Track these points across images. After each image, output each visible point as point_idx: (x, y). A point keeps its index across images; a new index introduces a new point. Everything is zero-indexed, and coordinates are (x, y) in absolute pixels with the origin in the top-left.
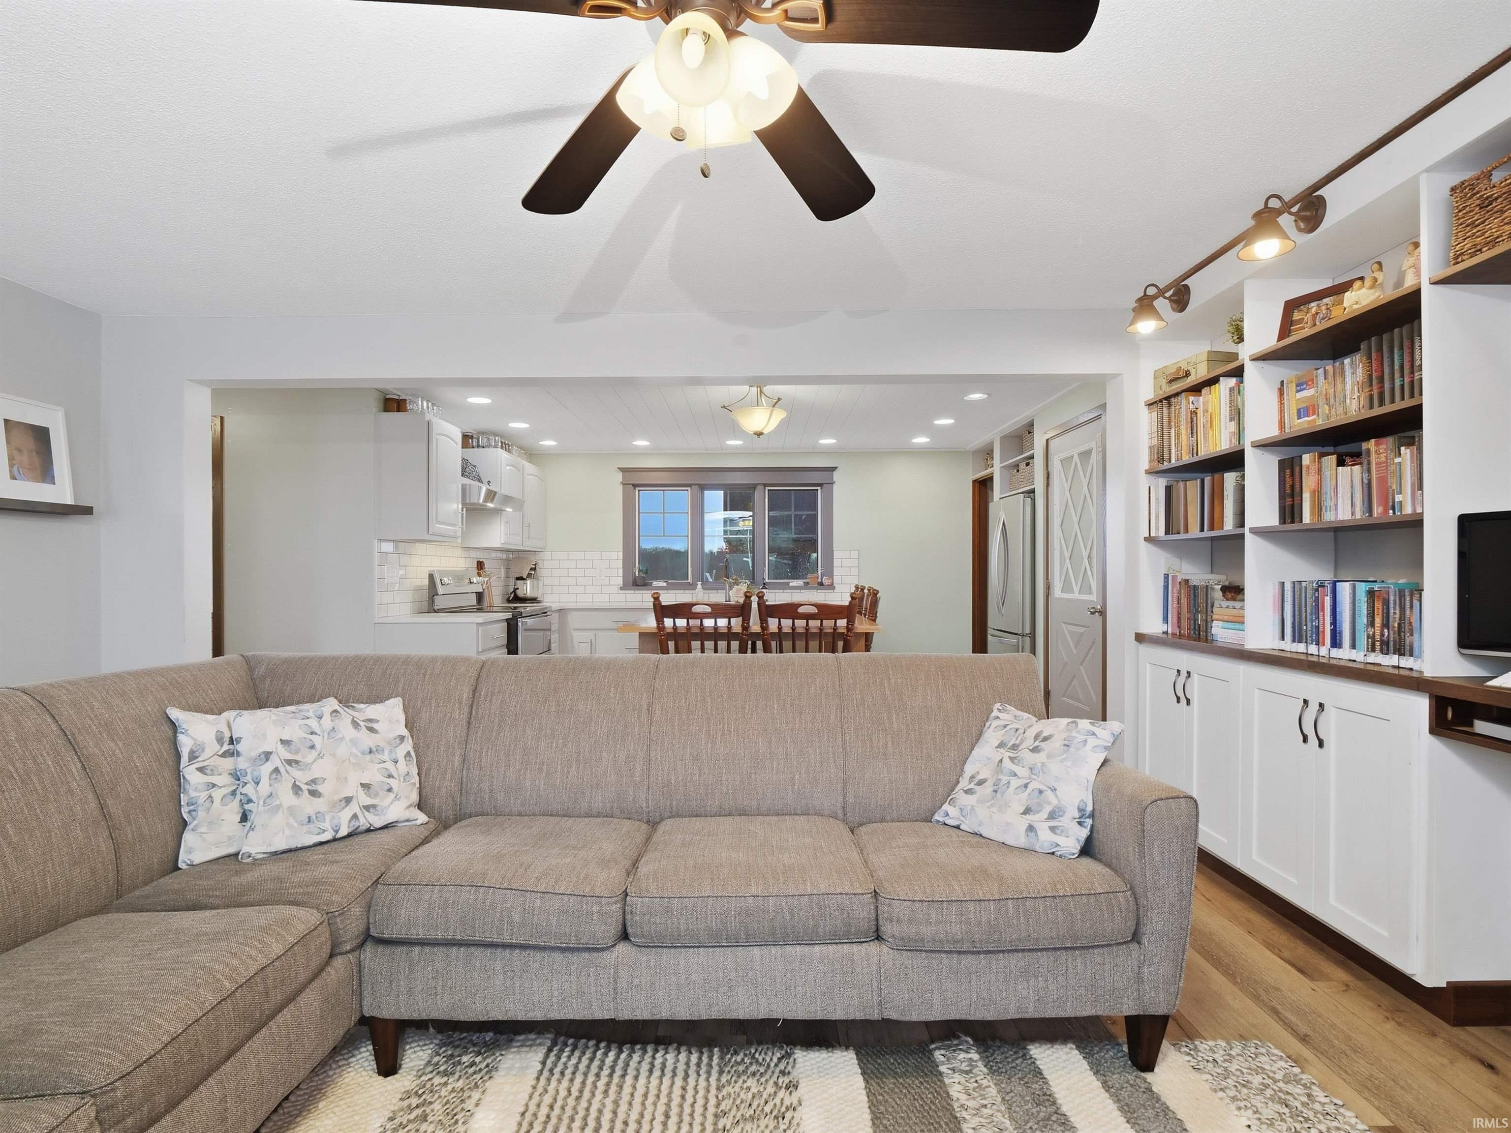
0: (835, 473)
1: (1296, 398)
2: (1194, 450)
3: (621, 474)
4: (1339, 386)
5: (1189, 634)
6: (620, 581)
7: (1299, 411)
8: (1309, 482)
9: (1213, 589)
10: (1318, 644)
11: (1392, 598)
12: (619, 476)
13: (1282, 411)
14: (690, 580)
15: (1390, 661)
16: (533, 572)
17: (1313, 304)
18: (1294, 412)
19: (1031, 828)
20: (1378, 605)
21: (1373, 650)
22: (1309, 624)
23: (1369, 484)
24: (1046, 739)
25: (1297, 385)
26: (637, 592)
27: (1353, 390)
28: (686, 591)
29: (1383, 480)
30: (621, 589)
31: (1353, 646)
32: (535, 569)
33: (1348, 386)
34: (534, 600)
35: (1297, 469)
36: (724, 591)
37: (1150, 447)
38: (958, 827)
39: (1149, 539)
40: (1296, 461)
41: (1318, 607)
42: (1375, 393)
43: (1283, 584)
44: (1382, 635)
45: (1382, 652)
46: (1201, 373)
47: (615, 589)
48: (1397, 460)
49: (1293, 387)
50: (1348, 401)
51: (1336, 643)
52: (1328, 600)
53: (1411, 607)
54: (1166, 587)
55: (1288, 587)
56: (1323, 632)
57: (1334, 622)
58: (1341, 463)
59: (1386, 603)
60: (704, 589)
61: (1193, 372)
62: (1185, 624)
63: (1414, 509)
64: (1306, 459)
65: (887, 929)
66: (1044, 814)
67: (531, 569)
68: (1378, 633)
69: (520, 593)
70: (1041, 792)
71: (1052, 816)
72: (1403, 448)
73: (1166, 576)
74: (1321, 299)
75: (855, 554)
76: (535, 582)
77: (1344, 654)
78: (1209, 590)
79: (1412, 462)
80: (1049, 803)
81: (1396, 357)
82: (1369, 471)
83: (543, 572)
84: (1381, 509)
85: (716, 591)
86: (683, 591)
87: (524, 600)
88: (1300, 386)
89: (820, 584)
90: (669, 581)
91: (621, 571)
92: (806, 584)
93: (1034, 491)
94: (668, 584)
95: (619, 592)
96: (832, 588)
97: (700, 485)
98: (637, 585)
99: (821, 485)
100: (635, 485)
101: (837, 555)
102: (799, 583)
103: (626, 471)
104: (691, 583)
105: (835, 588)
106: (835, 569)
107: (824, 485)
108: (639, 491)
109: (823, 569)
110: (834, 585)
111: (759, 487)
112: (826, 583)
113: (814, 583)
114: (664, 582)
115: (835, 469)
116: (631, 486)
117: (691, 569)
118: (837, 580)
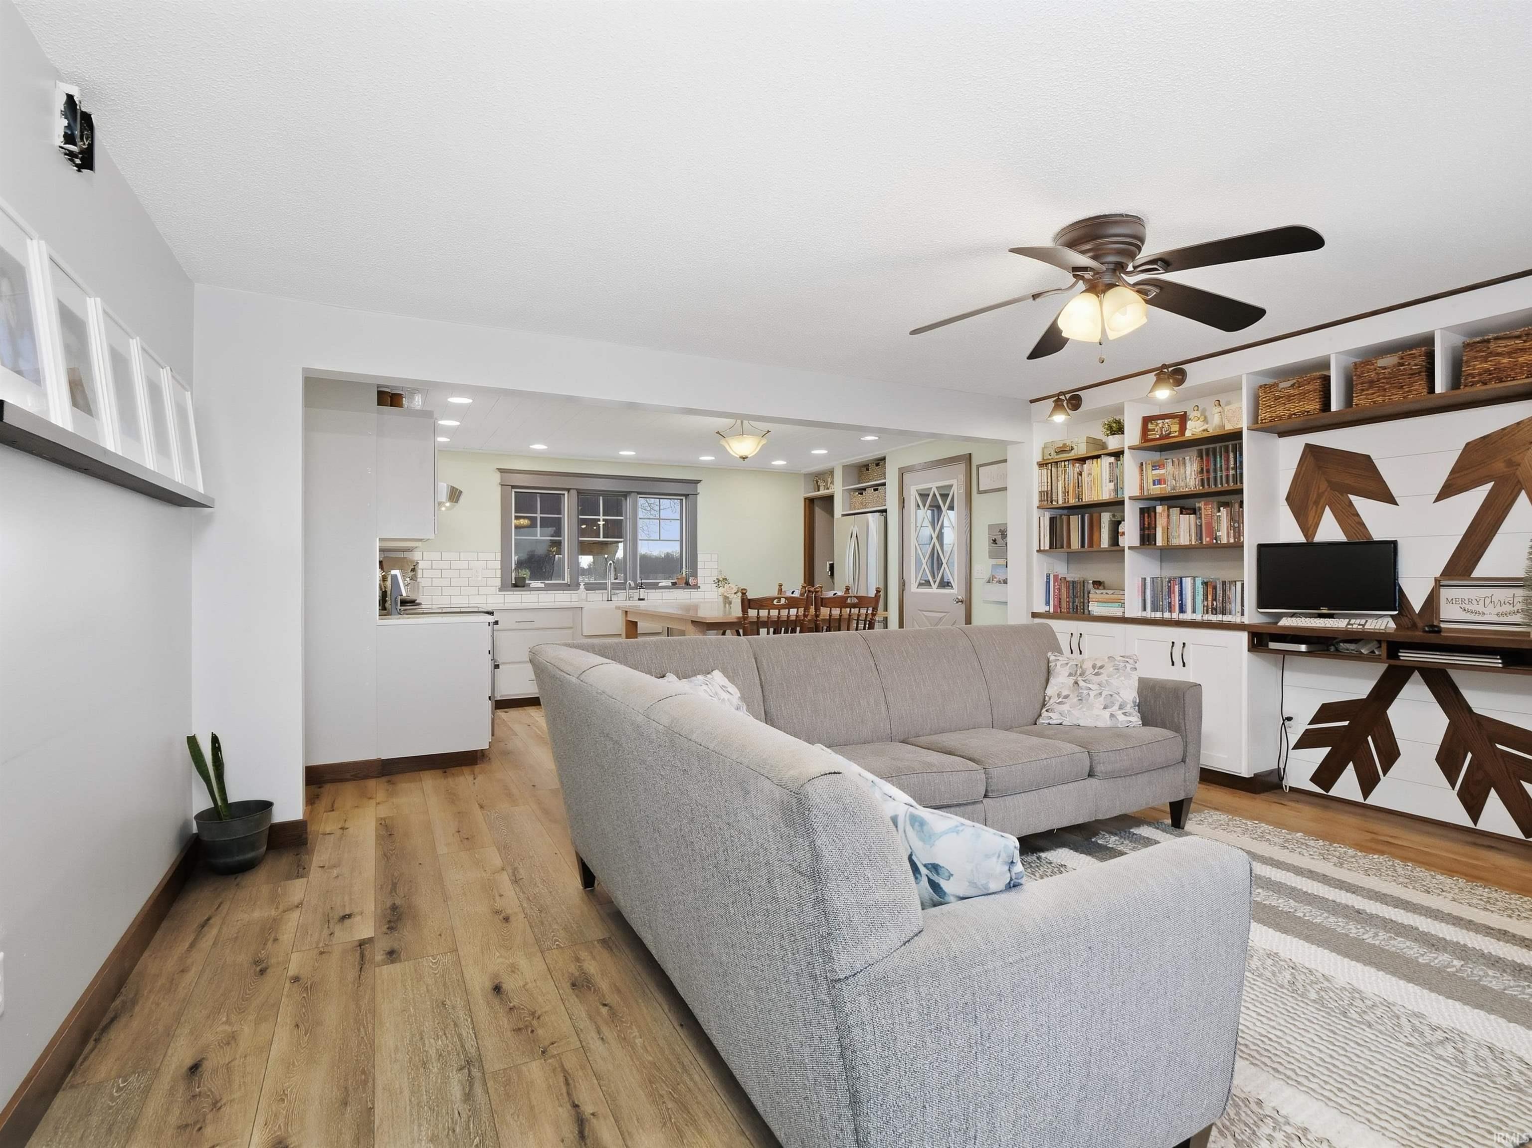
0: (697, 487)
1: (1152, 474)
2: (1079, 498)
3: (498, 475)
4: (1182, 471)
5: (1068, 612)
6: (498, 582)
7: (1154, 481)
8: (1161, 523)
9: (1088, 583)
10: (1170, 611)
11: (1218, 586)
12: (497, 477)
13: (1142, 480)
15: (1219, 618)
17: (1159, 421)
18: (1151, 481)
19: (1112, 715)
20: (1210, 590)
21: (1207, 613)
22: (1164, 601)
23: (1201, 526)
24: (1101, 667)
25: (1153, 466)
26: (515, 592)
27: (1191, 474)
28: (565, 592)
29: (1209, 525)
30: (500, 590)
31: (1194, 611)
33: (1188, 472)
35: (1153, 514)
36: (606, 592)
37: (1041, 492)
38: (1061, 724)
39: (1039, 551)
40: (1152, 509)
41: (1170, 592)
42: (1205, 478)
43: (1145, 579)
44: (1213, 605)
45: (1212, 614)
46: (1081, 450)
47: (494, 590)
48: (1218, 514)
49: (1150, 467)
50: (1188, 480)
51: (1182, 610)
52: (1177, 588)
53: (1230, 589)
54: (1048, 583)
55: (1148, 581)
56: (1174, 605)
57: (1181, 599)
58: (1181, 513)
59: (1215, 588)
60: (585, 589)
61: (1075, 448)
62: (1064, 605)
63: (1228, 540)
64: (1159, 509)
65: (1099, 768)
66: (1116, 707)
68: (1210, 604)
70: (1111, 695)
71: (1120, 708)
72: (1222, 508)
73: (1048, 576)
74: (1164, 419)
75: (715, 557)
77: (1188, 616)
78: (1086, 584)
79: (1227, 516)
80: (1118, 701)
81: (1218, 459)
82: (1200, 518)
84: (1208, 539)
85: (594, 592)
86: (561, 592)
88: (1155, 467)
89: (687, 583)
90: (547, 582)
91: (499, 572)
92: (674, 584)
93: (885, 511)
94: (546, 584)
95: (498, 592)
96: (696, 587)
97: (577, 489)
98: (515, 585)
99: (686, 496)
100: (513, 487)
101: (700, 558)
102: (668, 583)
103: (504, 472)
104: (569, 584)
105: (699, 587)
106: (699, 570)
107: (690, 496)
108: (516, 493)
109: (689, 571)
110: (698, 585)
111: (634, 495)
112: (692, 583)
113: (682, 583)
114: (542, 583)
115: (697, 483)
116: (510, 487)
117: (568, 570)
118: (700, 581)
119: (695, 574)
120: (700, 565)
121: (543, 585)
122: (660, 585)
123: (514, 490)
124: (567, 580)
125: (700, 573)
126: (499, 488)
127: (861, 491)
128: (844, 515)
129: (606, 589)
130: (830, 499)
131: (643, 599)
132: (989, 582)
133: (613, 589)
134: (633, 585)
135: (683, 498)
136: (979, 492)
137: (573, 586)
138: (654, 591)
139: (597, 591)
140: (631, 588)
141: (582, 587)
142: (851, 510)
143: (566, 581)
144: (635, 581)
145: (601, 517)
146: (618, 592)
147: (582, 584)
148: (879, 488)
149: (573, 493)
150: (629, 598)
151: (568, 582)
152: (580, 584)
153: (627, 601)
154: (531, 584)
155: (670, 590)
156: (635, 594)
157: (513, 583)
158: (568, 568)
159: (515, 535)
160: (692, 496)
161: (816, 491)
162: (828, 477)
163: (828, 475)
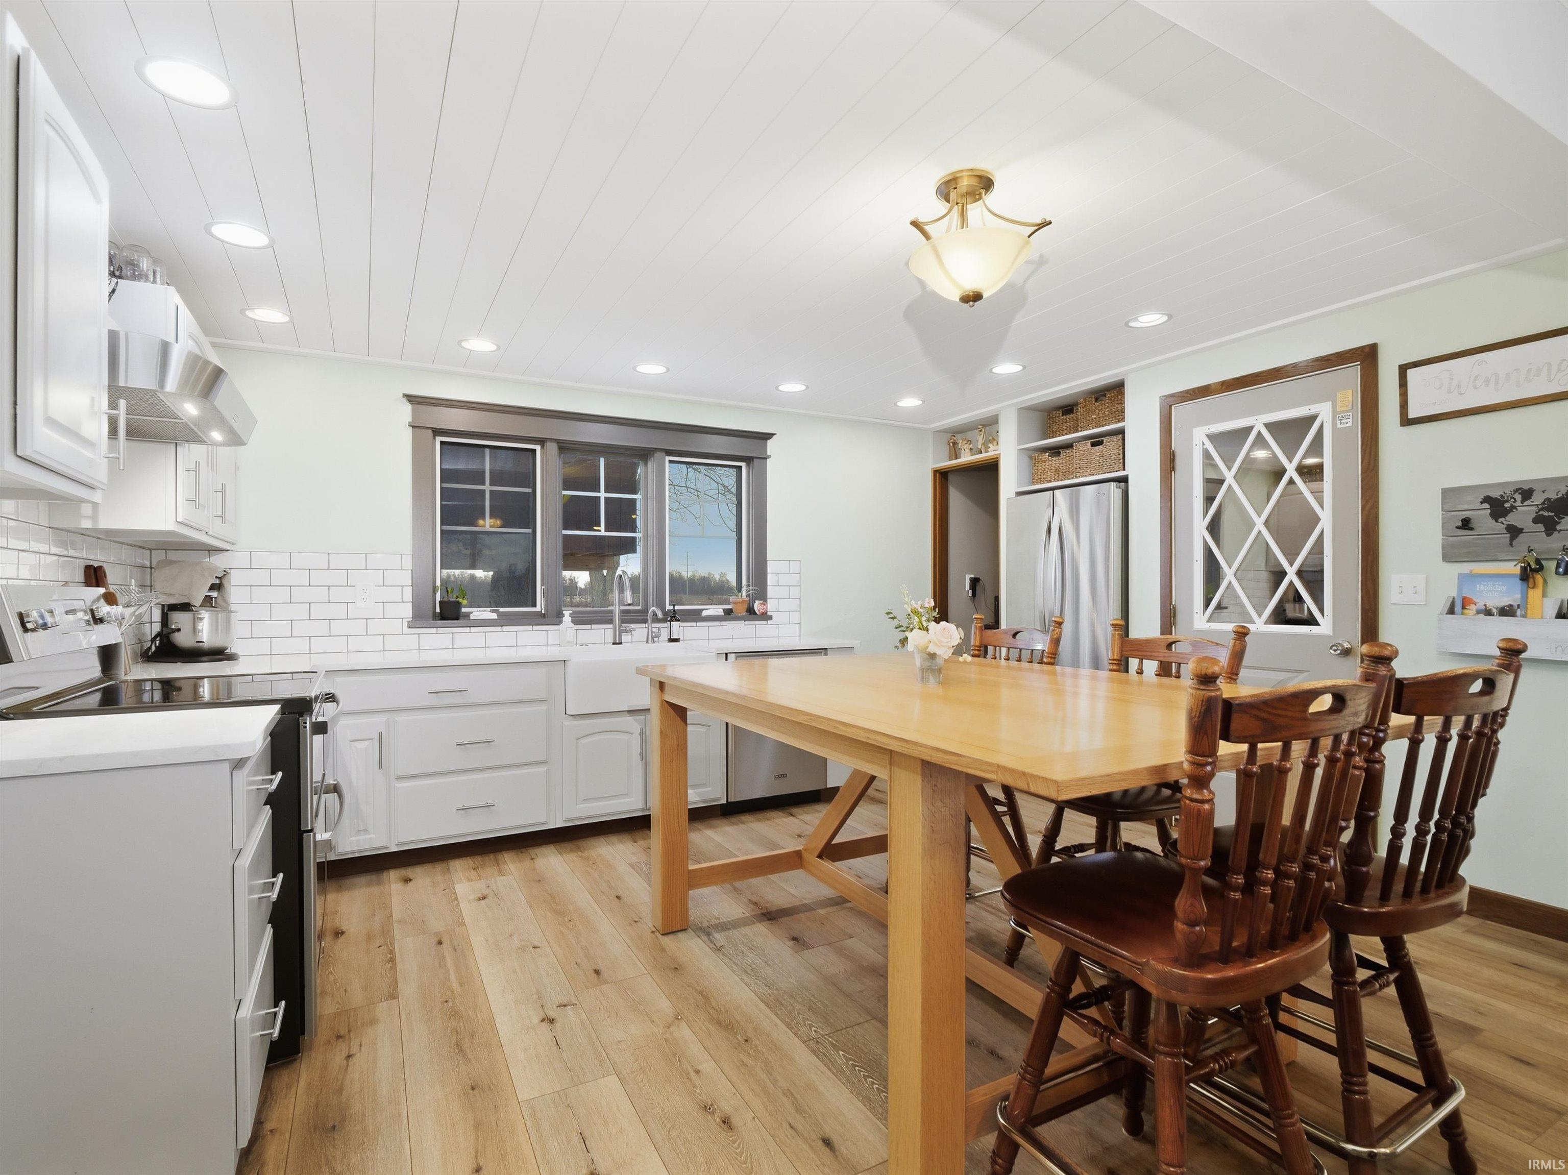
0: (769, 442)
3: (408, 408)
6: (407, 611)
12: (406, 411)
14: (540, 606)
16: (216, 594)
28: (535, 628)
30: (410, 625)
32: (219, 588)
34: (218, 654)
36: (611, 626)
47: (399, 626)
60: (573, 622)
67: (213, 587)
69: (183, 639)
75: (795, 566)
76: (221, 616)
83: (235, 593)
85: (589, 627)
86: (530, 628)
87: (195, 655)
89: (751, 611)
90: (501, 610)
91: (410, 591)
92: (728, 612)
93: (1124, 480)
94: (500, 614)
95: (407, 630)
96: (765, 617)
97: (558, 441)
98: (441, 616)
99: (748, 460)
100: (437, 432)
101: (771, 567)
102: (718, 610)
103: (420, 403)
104: (543, 612)
105: (770, 618)
106: (769, 589)
107: (753, 460)
108: (442, 443)
109: (752, 590)
110: (769, 613)
111: (658, 455)
112: (759, 610)
113: (741, 611)
114: (493, 611)
115: (768, 436)
116: (430, 431)
117: (543, 587)
118: (771, 606)
119: (762, 594)
120: (771, 579)
121: (494, 616)
122: (704, 613)
123: (439, 439)
125: (771, 592)
126: (410, 431)
127: (1055, 451)
128: (1020, 494)
129: (610, 621)
130: (990, 469)
131: (677, 640)
132: (1451, 611)
133: (623, 621)
134: (660, 615)
135: (743, 464)
136: (1406, 421)
137: (552, 617)
138: (694, 624)
139: (594, 626)
140: (656, 620)
141: (567, 618)
142: (1033, 483)
143: (538, 609)
144: (662, 606)
145: (602, 495)
146: (633, 626)
147: (567, 613)
148: (1105, 439)
149: (552, 448)
150: (652, 638)
151: (542, 609)
152: (564, 612)
153: (650, 645)
154: (472, 613)
155: (724, 623)
156: (664, 630)
157: (438, 610)
158: (542, 584)
159: (442, 524)
160: (755, 460)
161: (954, 458)
162: (983, 430)
163: (984, 426)
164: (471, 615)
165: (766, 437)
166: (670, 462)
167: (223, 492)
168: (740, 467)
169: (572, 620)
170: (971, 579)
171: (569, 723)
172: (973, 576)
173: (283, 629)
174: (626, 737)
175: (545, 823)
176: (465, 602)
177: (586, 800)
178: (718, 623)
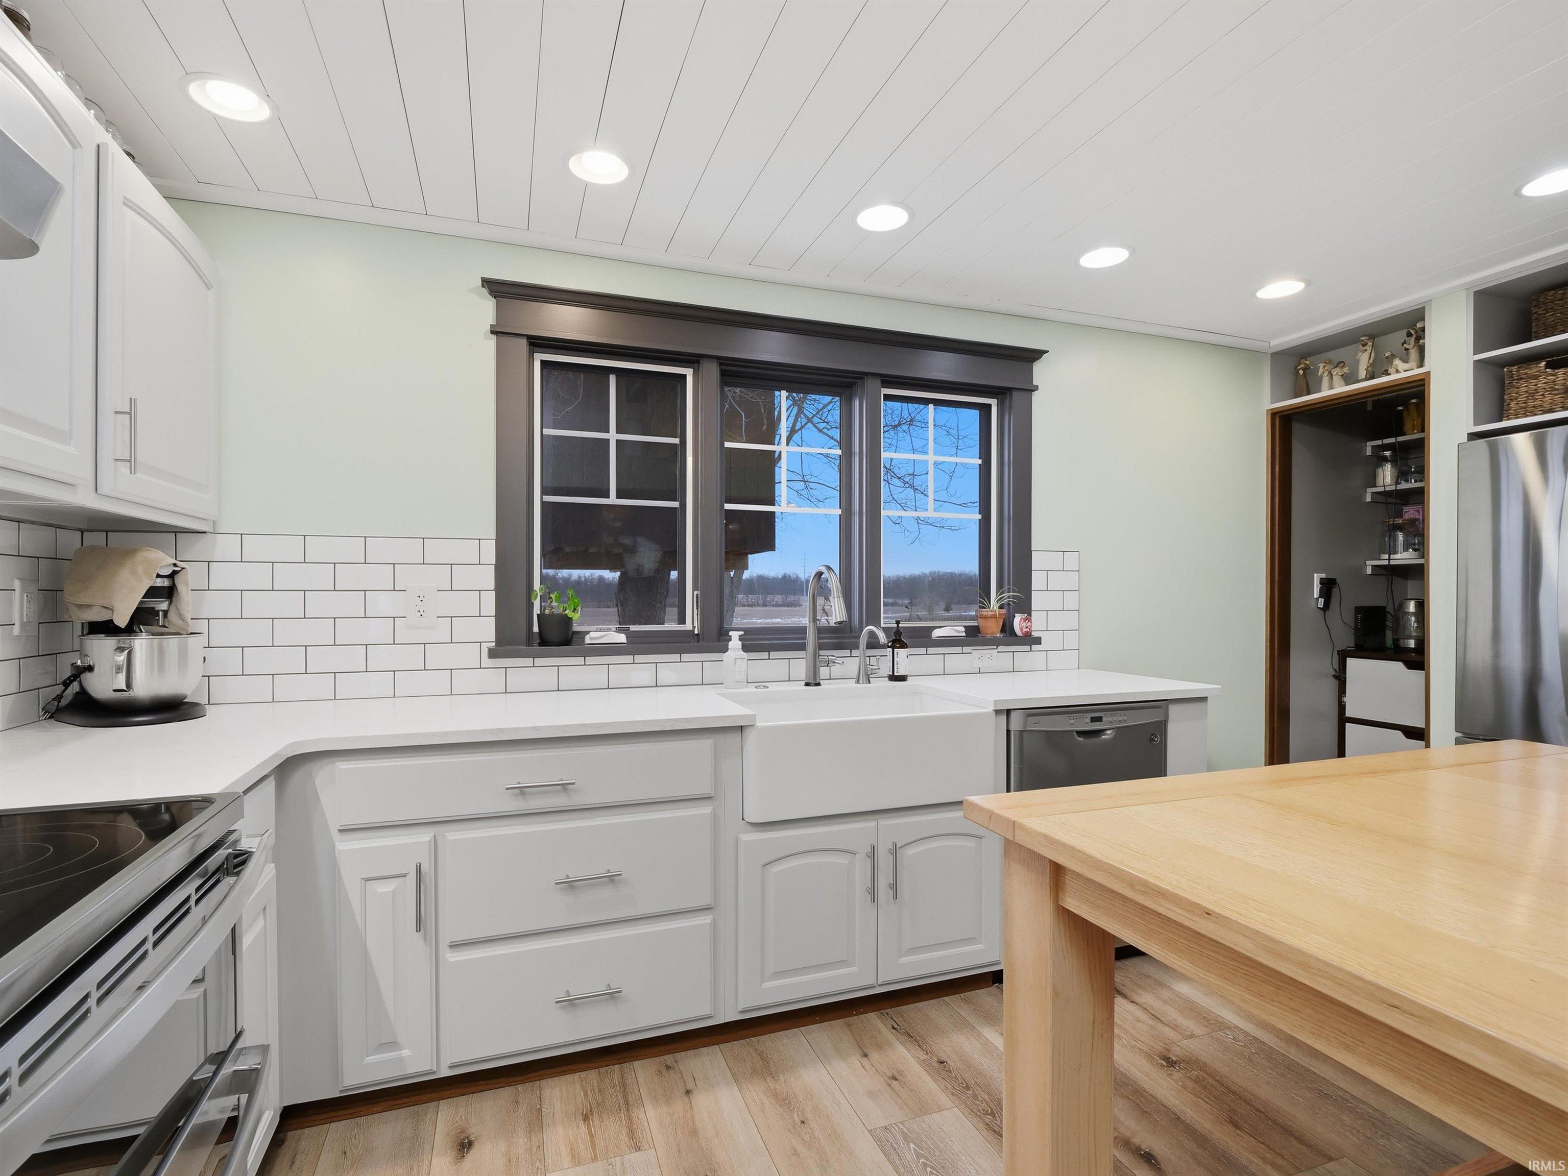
0: (1036, 364)
3: (488, 303)
6: (487, 631)
16: (164, 606)
26: (539, 662)
28: (685, 657)
30: (493, 654)
32: (169, 593)
34: (168, 710)
36: (801, 654)
47: (475, 655)
60: (745, 648)
67: (152, 592)
69: (107, 686)
75: (1075, 557)
83: (198, 603)
85: (765, 655)
86: (676, 657)
89: (1007, 628)
90: (633, 628)
91: (490, 600)
92: (973, 632)
94: (630, 636)
95: (487, 662)
96: (1030, 640)
97: (719, 360)
98: (544, 641)
99: (1000, 393)
100: (537, 344)
101: (1038, 561)
102: (955, 630)
103: (510, 295)
104: (696, 632)
105: (1038, 641)
106: (1035, 596)
107: (1011, 395)
108: (544, 363)
109: (1009, 597)
110: (1035, 634)
111: (872, 384)
112: (1021, 629)
113: (993, 628)
114: (619, 631)
115: (1036, 354)
116: (524, 342)
117: (696, 592)
118: (1038, 624)
119: (1024, 605)
120: (1037, 580)
121: (622, 638)
122: (937, 633)
123: (539, 357)
124: (692, 622)
125: (1038, 600)
126: (492, 341)
129: (802, 647)
130: (1415, 396)
131: (903, 678)
133: (821, 646)
135: (993, 402)
137: (711, 640)
138: (924, 651)
139: (773, 654)
140: (874, 645)
141: (735, 642)
142: (1506, 417)
143: (688, 626)
144: (874, 621)
145: (783, 448)
146: (837, 654)
147: (735, 635)
149: (712, 371)
150: (866, 676)
151: (694, 627)
152: (731, 633)
153: (863, 686)
154: (588, 632)
155: (966, 649)
156: (882, 661)
157: (536, 629)
158: (695, 588)
159: (544, 492)
160: (1015, 393)
161: (1305, 392)
162: (1370, 344)
163: (1372, 337)
164: (587, 637)
165: (1032, 356)
166: (888, 398)
167: (131, 413)
168: (989, 406)
169: (743, 645)
170: (1322, 581)
171: (751, 837)
172: (1323, 576)
173: (293, 660)
174: (843, 860)
175: (709, 1017)
176: (576, 616)
177: (778, 975)
178: (958, 649)
